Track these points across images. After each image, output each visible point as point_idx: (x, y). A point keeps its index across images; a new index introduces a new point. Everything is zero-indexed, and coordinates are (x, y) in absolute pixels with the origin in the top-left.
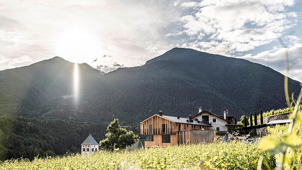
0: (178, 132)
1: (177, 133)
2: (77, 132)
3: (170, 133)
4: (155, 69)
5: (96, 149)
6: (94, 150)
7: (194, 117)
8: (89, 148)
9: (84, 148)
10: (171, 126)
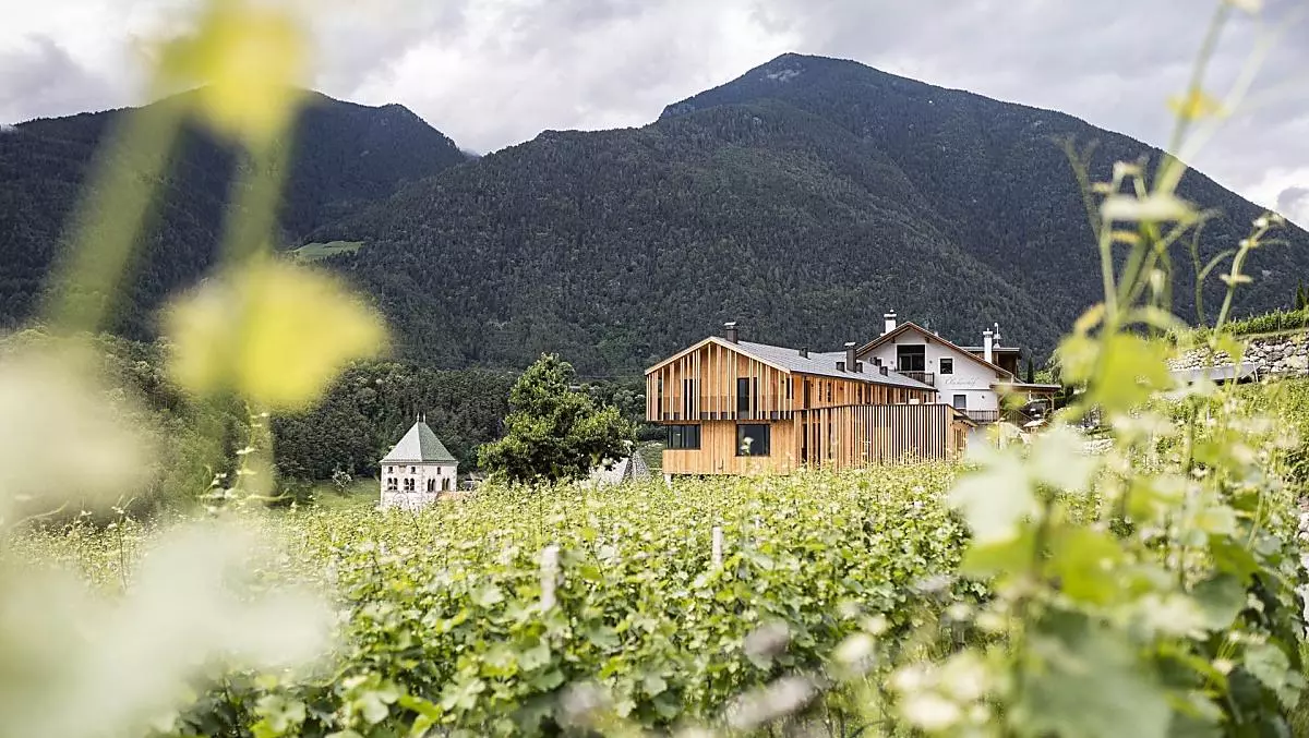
0: (804, 413)
1: (798, 419)
2: (360, 406)
3: (768, 417)
4: (700, 142)
5: (446, 484)
6: (439, 487)
7: (866, 352)
8: (415, 477)
9: (393, 477)
10: (775, 388)
